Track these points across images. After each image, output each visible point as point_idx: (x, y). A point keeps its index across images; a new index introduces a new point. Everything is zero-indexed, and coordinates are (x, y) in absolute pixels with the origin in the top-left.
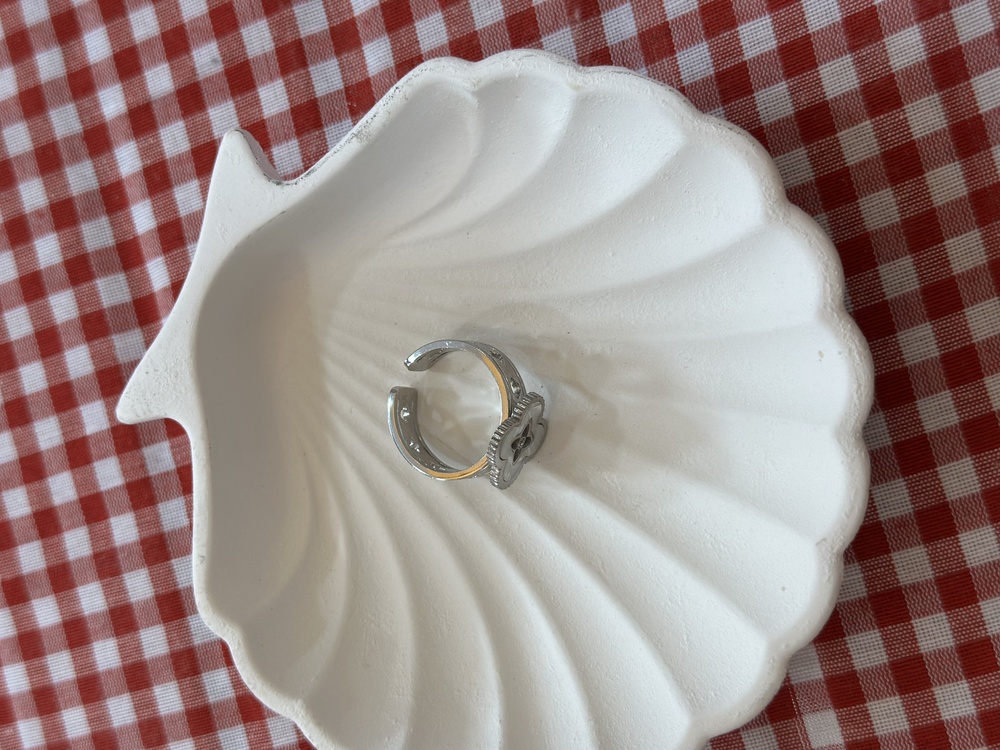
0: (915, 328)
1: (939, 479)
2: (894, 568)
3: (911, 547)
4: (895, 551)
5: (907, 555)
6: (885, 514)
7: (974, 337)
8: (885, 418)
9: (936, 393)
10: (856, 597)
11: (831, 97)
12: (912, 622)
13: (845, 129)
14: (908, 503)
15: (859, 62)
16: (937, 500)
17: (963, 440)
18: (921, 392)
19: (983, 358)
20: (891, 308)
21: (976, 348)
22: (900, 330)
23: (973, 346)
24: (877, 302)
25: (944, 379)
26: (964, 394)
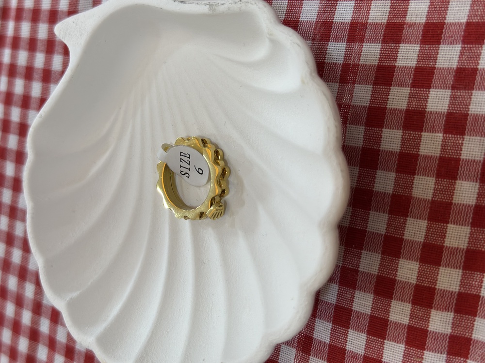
0: (410, 262)
1: (383, 347)
6: (350, 347)
7: (438, 285)
8: (374, 299)
9: (402, 301)
11: (430, 110)
13: (428, 132)
14: (363, 349)
15: (453, 98)
16: (377, 357)
17: (406, 335)
18: (397, 297)
19: (437, 299)
20: (404, 244)
21: (436, 291)
22: (403, 258)
23: (435, 289)
24: (398, 236)
25: (412, 298)
26: (418, 312)
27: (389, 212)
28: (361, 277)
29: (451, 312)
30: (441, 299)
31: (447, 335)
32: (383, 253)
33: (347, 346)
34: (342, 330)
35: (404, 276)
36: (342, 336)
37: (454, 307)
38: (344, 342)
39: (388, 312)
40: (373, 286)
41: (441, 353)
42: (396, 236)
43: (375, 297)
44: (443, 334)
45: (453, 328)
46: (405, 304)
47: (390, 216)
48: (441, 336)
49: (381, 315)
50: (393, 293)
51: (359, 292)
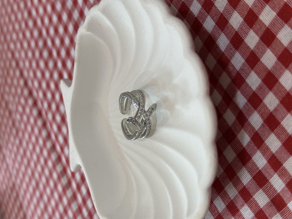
0: (232, 15)
1: (263, 64)
2: (266, 106)
3: (267, 94)
4: (263, 99)
5: (267, 98)
6: (254, 87)
7: (249, 5)
8: (239, 53)
9: (248, 33)
10: (261, 124)
12: (281, 123)
14: (259, 78)
16: (266, 72)
17: (264, 44)
18: (244, 36)
19: (255, 11)
20: (224, 14)
21: (252, 9)
22: (229, 19)
23: (250, 8)
24: (219, 15)
25: (248, 27)
26: (256, 27)
27: (207, 14)
28: (226, 53)
29: (266, 5)
30: (257, 8)
31: (276, 16)
32: (222, 31)
33: (253, 89)
34: (244, 86)
35: (237, 25)
36: (247, 88)
37: (264, 2)
38: (250, 89)
39: (248, 47)
40: (233, 49)
41: (283, 27)
42: (218, 17)
43: (238, 51)
44: (274, 19)
45: (275, 10)
46: (249, 33)
47: (209, 14)
48: (275, 20)
49: (248, 54)
50: (242, 38)
51: (232, 60)
